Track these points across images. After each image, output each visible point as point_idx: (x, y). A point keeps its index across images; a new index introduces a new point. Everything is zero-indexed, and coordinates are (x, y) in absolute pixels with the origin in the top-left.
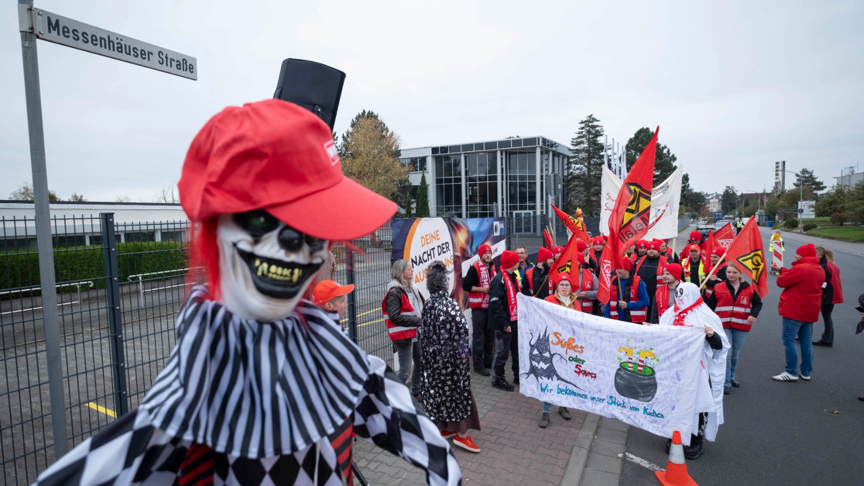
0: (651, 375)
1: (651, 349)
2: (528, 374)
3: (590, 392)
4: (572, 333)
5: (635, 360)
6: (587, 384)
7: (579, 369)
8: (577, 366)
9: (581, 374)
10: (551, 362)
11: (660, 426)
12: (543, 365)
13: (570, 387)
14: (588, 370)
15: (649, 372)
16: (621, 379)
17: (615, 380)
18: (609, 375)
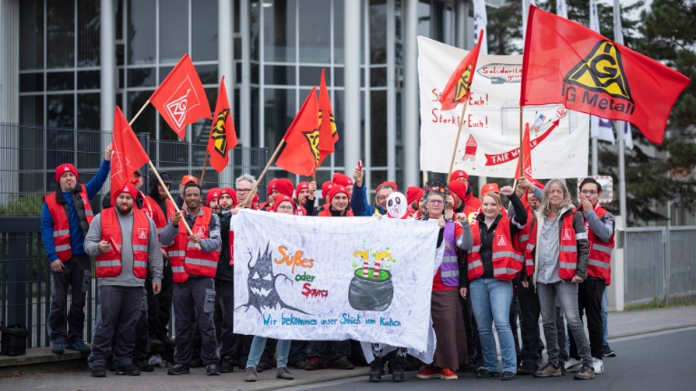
0: (388, 279)
1: (387, 249)
2: (248, 305)
3: (320, 315)
4: (300, 244)
5: (371, 265)
6: (317, 306)
7: (307, 288)
8: (305, 287)
9: (310, 295)
10: (274, 286)
11: (397, 336)
12: (265, 292)
13: (297, 314)
14: (319, 288)
15: (385, 276)
16: (356, 291)
17: (349, 292)
18: (343, 288)
